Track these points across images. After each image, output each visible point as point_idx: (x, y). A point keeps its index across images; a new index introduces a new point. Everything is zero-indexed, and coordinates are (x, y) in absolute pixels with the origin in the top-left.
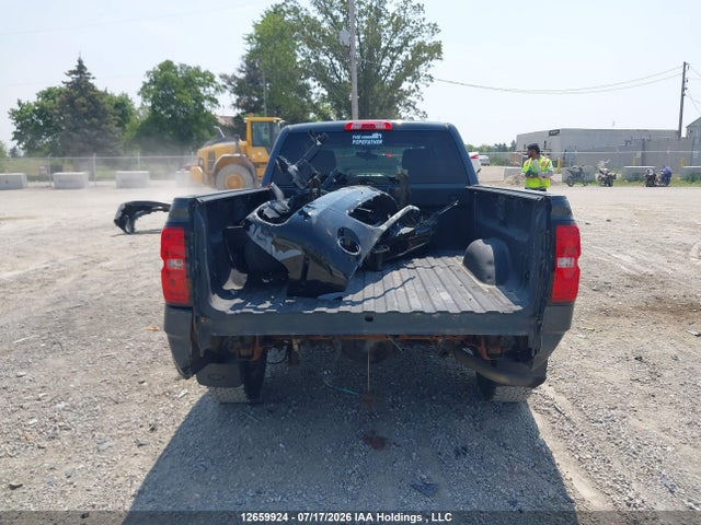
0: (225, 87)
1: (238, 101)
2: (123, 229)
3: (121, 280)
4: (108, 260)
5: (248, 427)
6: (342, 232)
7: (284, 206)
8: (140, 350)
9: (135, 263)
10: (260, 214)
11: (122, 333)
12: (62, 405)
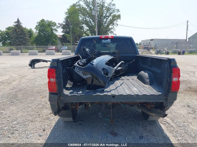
0: (60, 27)
1: (63, 31)
2: (31, 67)
3: (32, 82)
4: (27, 76)
5: (73, 129)
6: (104, 69)
7: (84, 61)
8: (38, 104)
9: (35, 77)
10: (78, 64)
11: (33, 99)
12: (15, 122)
